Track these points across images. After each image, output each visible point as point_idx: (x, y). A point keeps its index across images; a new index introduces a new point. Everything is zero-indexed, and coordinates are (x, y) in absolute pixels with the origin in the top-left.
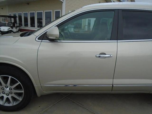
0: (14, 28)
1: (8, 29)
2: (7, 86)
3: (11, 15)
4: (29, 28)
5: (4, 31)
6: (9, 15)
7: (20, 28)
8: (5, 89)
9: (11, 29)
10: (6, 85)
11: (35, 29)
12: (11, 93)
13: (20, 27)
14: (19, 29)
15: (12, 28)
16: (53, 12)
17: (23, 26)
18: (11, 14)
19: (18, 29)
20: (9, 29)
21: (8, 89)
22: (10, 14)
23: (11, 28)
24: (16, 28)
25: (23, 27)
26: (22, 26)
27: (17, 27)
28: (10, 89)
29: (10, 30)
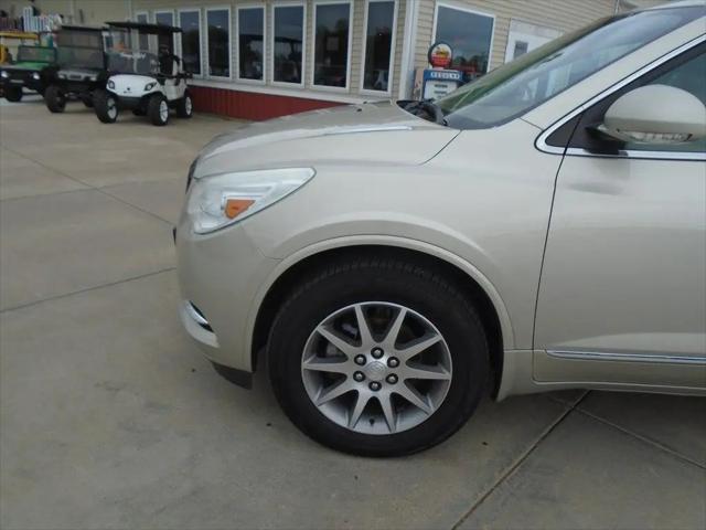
0: (167, 82)
1: (146, 89)
2: (379, 349)
3: (148, 22)
4: (233, 82)
5: (128, 95)
6: (136, 20)
7: (189, 82)
8: (370, 359)
9: (158, 87)
10: (377, 345)
11: (263, 86)
12: (392, 378)
13: (191, 77)
14: (185, 87)
15: (162, 83)
16: (355, 7)
17: (205, 75)
18: (145, 16)
19: (183, 85)
20: (152, 85)
21: (384, 360)
22: (139, 17)
23: (158, 80)
24: (177, 84)
25: (205, 79)
26: (199, 73)
27: (180, 76)
28: (394, 362)
29: (154, 90)
